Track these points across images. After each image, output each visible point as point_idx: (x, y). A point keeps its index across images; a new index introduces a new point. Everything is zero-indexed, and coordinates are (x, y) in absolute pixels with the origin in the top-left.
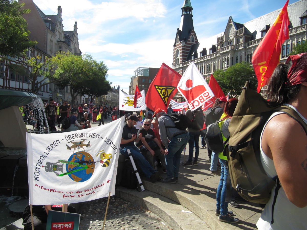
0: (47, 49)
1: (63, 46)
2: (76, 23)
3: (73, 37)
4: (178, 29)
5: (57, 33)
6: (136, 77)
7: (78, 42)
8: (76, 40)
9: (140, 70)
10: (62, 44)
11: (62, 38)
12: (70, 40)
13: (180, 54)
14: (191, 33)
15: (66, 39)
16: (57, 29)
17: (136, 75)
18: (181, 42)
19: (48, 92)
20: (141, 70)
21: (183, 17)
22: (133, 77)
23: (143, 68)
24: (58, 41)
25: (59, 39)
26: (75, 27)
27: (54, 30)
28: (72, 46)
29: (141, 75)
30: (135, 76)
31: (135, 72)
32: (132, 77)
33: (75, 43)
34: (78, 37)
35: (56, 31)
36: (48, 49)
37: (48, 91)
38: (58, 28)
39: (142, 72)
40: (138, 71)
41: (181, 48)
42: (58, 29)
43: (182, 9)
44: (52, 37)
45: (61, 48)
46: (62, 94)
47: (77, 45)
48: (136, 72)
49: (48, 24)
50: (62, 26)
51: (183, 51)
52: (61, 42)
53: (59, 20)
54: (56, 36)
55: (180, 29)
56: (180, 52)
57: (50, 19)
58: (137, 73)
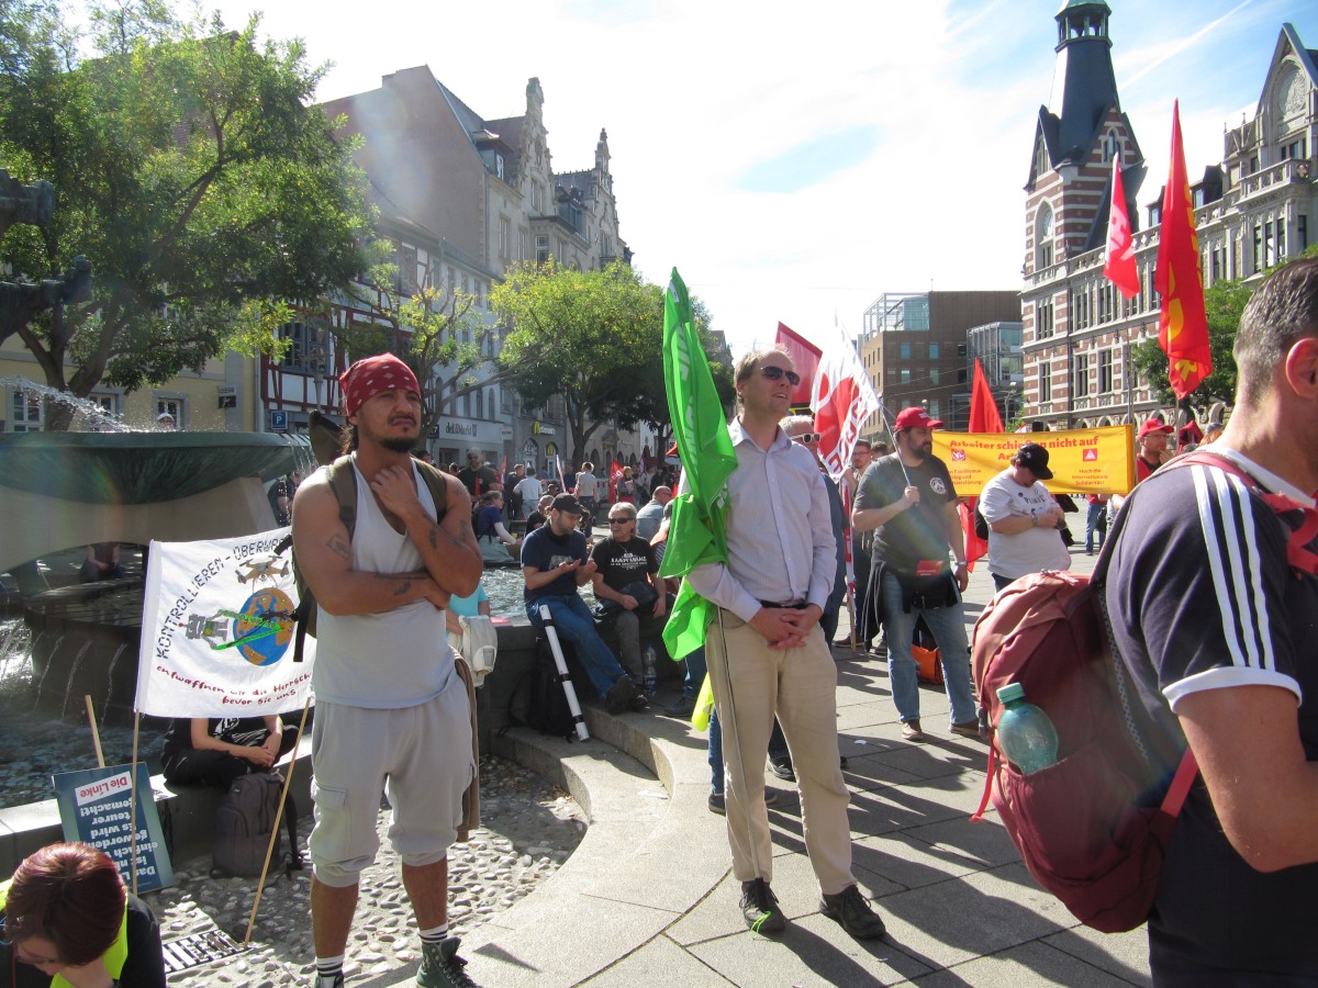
0: (487, 254)
1: (550, 234)
2: (603, 136)
3: (592, 194)
4: (1043, 110)
5: (526, 188)
6: (875, 335)
7: (614, 212)
8: (606, 204)
9: (888, 305)
10: (545, 227)
11: (549, 201)
12: (582, 206)
13: (1057, 220)
14: (1107, 124)
15: (566, 205)
16: (527, 172)
17: (875, 328)
18: (1059, 166)
19: (495, 422)
20: (892, 305)
21: (1065, 52)
22: (860, 336)
23: (900, 298)
24: (531, 219)
25: (535, 208)
26: (602, 151)
27: (515, 176)
28: (592, 229)
29: (896, 326)
30: (868, 331)
31: (868, 317)
32: (856, 338)
33: (603, 217)
34: (614, 192)
35: (524, 179)
36: (493, 254)
37: (498, 416)
38: (528, 165)
39: (898, 313)
40: (879, 308)
41: (1061, 194)
42: (529, 169)
43: (1058, 18)
44: (509, 205)
45: (542, 242)
46: (556, 425)
47: (612, 225)
48: (871, 315)
49: (489, 154)
50: (543, 153)
51: (1070, 206)
52: (542, 218)
53: (534, 135)
54: (521, 197)
55: (1051, 112)
56: (1055, 211)
57: (497, 136)
58: (875, 318)
